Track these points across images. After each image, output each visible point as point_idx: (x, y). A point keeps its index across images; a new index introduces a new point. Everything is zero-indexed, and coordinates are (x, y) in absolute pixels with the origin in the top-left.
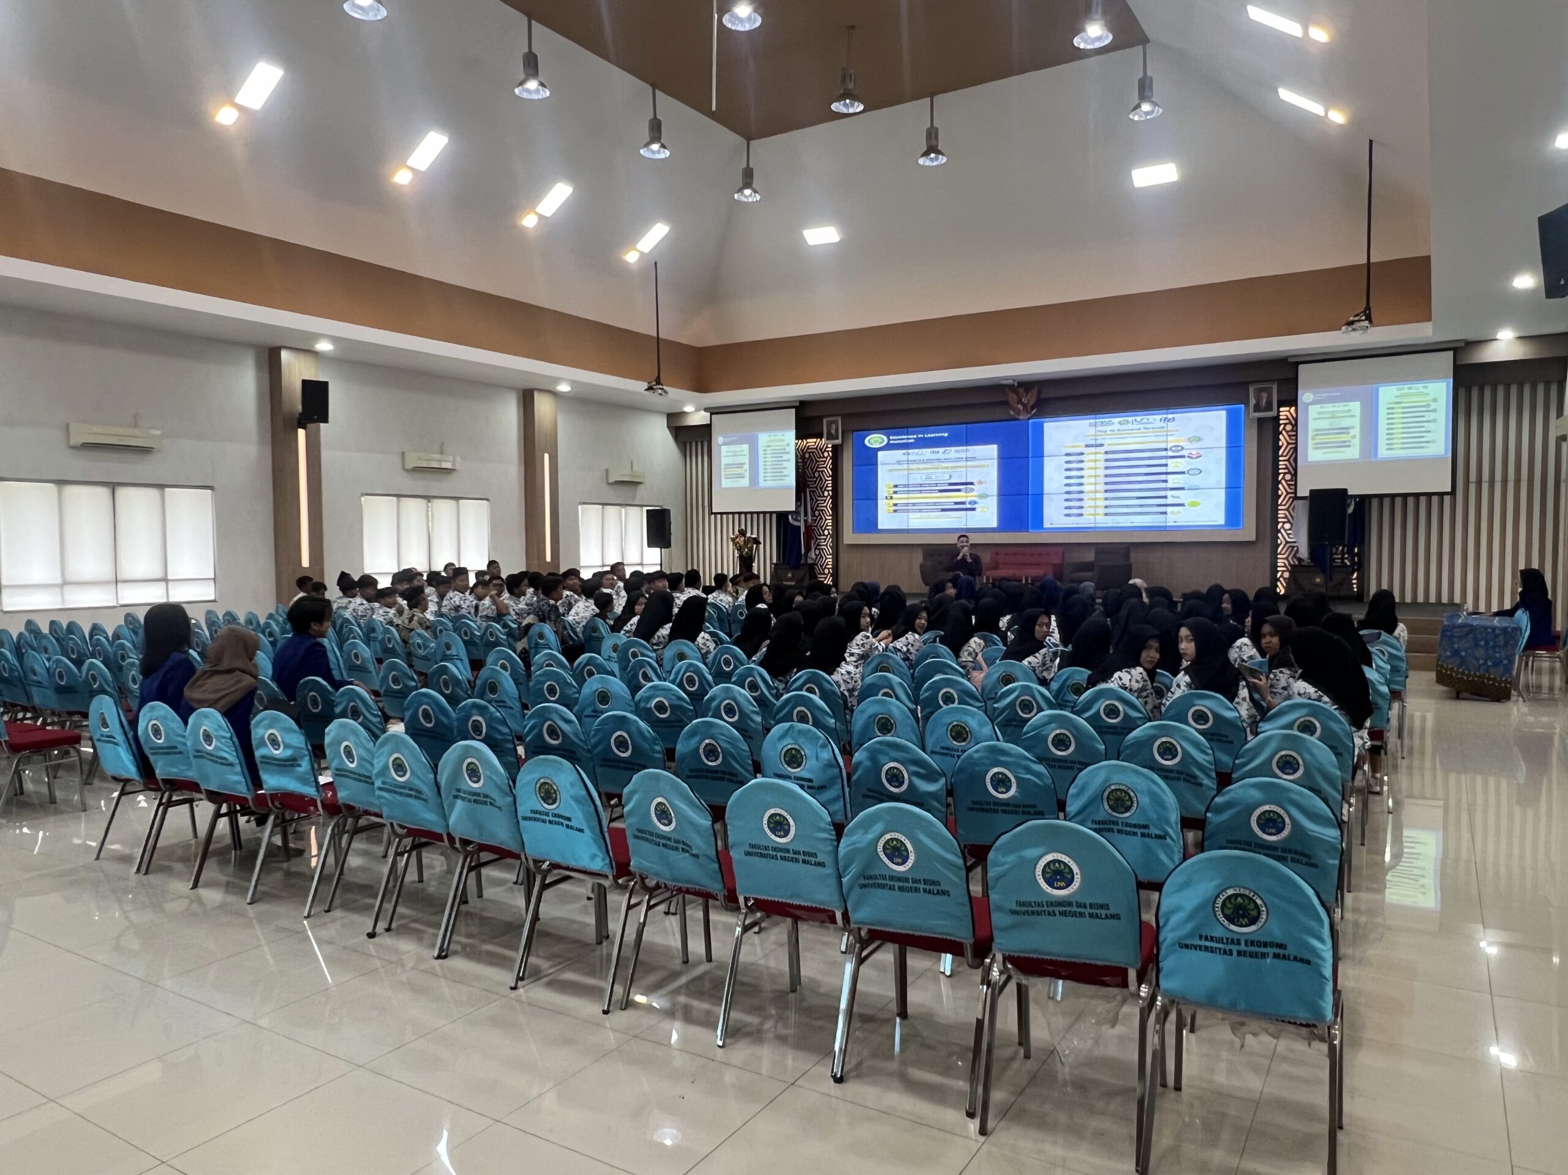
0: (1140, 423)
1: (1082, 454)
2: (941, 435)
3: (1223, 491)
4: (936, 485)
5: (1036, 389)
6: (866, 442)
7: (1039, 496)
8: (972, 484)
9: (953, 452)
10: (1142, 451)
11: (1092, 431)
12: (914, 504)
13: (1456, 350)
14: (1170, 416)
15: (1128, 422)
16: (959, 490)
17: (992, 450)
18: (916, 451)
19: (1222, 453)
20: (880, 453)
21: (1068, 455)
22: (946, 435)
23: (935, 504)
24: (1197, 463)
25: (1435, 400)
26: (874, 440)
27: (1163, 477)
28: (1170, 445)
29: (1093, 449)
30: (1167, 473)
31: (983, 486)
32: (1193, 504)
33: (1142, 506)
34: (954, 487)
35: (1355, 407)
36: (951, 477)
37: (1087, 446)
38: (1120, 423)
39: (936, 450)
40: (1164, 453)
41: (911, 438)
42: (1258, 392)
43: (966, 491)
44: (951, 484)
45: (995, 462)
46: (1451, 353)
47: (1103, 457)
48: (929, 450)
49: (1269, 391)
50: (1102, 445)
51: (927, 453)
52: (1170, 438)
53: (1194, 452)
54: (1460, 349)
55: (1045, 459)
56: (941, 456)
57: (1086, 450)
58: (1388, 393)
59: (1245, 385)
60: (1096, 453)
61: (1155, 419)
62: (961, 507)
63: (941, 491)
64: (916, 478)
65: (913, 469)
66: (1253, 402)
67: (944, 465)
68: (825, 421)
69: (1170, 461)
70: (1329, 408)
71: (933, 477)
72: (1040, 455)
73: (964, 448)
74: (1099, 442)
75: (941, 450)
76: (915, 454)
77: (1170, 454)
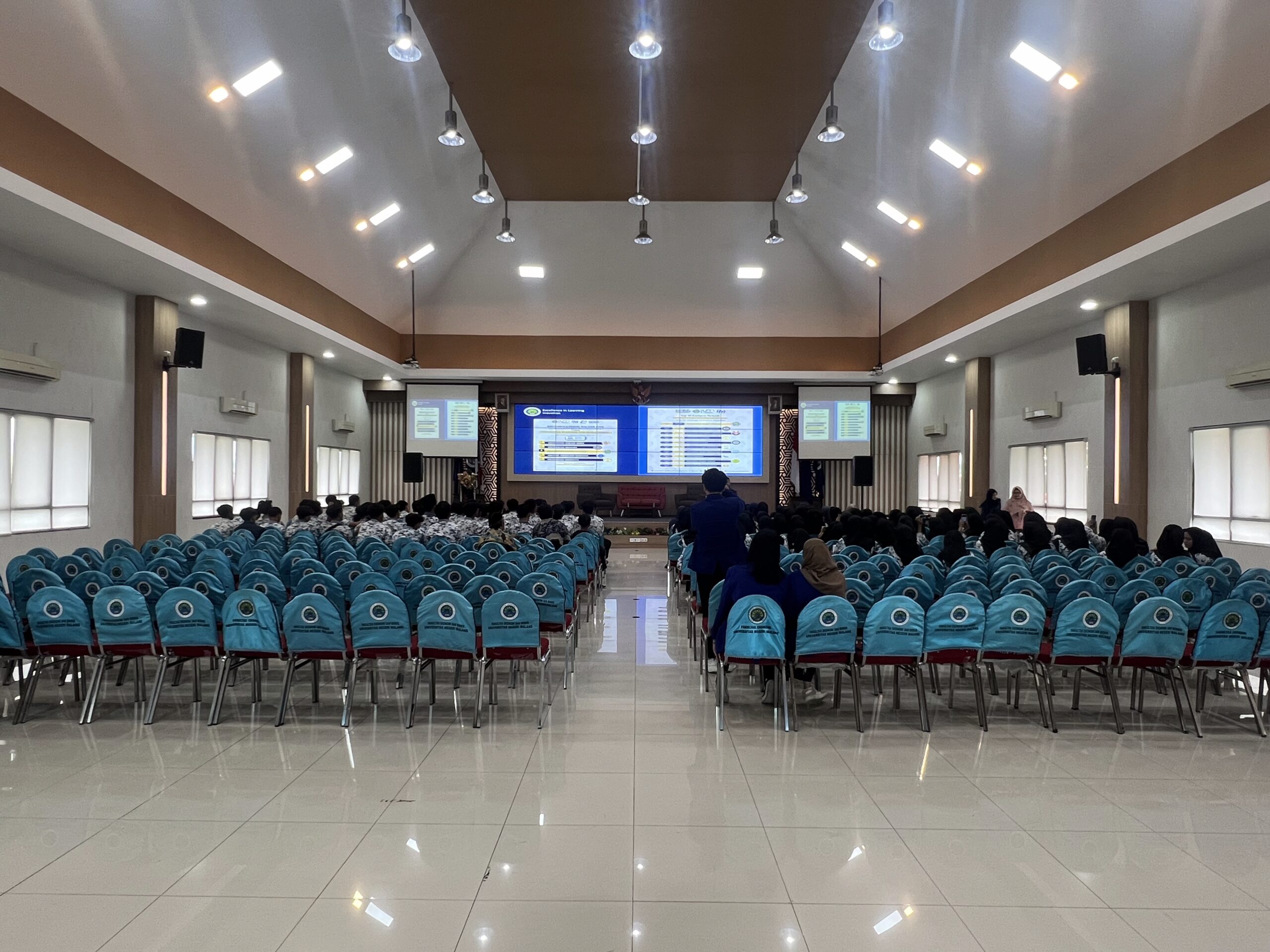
0: (706, 412)
1: (671, 428)
2: (579, 411)
3: (752, 454)
4: (576, 443)
5: (650, 387)
6: (525, 411)
7: (645, 453)
8: (601, 443)
9: (587, 422)
10: (706, 429)
11: (678, 415)
12: (560, 455)
13: (871, 387)
14: (722, 410)
15: (699, 411)
16: (592, 447)
17: (614, 423)
18: (562, 420)
19: (751, 433)
20: (535, 420)
21: (662, 428)
22: (583, 411)
23: (575, 455)
24: (738, 438)
25: (863, 411)
26: (531, 411)
27: (719, 445)
28: (722, 426)
29: (678, 426)
30: (721, 443)
31: (608, 445)
32: (736, 461)
33: (707, 461)
34: (589, 445)
35: (826, 412)
36: (586, 438)
37: (674, 424)
38: (694, 411)
39: (576, 420)
40: (719, 431)
41: (558, 412)
42: (773, 400)
43: (596, 448)
44: (585, 443)
45: (616, 430)
46: (869, 388)
47: (683, 431)
48: (571, 420)
49: (778, 400)
50: (683, 424)
51: (570, 422)
52: (722, 422)
53: (736, 431)
54: (873, 385)
55: (649, 431)
56: (579, 424)
57: (673, 426)
58: (842, 406)
59: (767, 395)
60: (680, 429)
61: (714, 410)
62: (592, 458)
63: (578, 447)
64: (561, 438)
65: (559, 432)
66: (770, 405)
67: (581, 430)
68: (496, 395)
69: (723, 436)
70: (814, 411)
71: (574, 438)
72: (645, 428)
73: (595, 420)
74: (681, 422)
75: (580, 420)
76: (560, 422)
77: (723, 431)
